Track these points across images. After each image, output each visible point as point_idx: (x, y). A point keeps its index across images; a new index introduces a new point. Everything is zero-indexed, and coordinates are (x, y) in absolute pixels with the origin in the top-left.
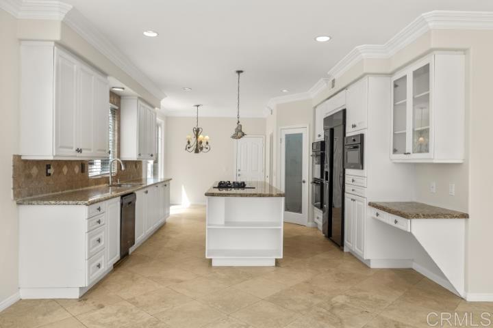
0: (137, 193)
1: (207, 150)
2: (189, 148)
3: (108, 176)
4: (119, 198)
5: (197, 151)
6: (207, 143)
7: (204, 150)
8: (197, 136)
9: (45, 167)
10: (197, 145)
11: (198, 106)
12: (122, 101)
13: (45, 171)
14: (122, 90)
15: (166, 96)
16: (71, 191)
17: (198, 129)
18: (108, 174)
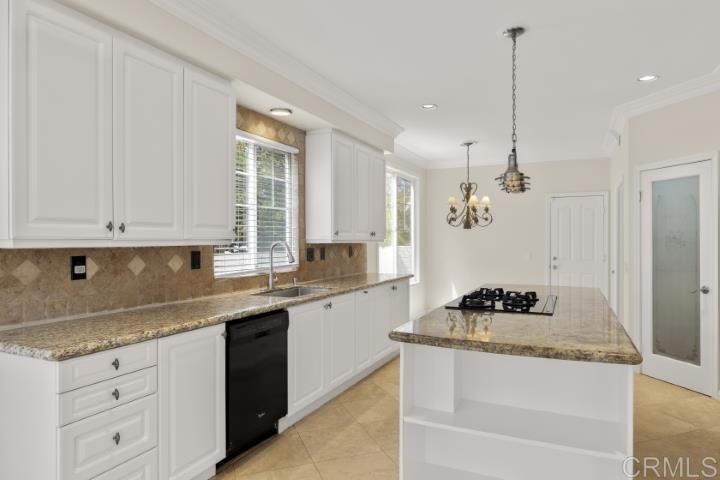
0: (291, 311)
1: (487, 222)
2: (453, 219)
3: (267, 272)
4: (222, 328)
5: (467, 225)
6: (487, 210)
7: (481, 222)
8: (467, 197)
9: (69, 261)
10: (468, 213)
11: (469, 144)
12: (309, 139)
13: (69, 269)
14: (287, 114)
15: (403, 129)
16: (158, 305)
17: (470, 184)
18: (267, 269)
